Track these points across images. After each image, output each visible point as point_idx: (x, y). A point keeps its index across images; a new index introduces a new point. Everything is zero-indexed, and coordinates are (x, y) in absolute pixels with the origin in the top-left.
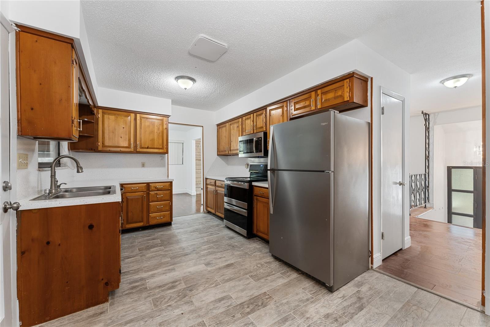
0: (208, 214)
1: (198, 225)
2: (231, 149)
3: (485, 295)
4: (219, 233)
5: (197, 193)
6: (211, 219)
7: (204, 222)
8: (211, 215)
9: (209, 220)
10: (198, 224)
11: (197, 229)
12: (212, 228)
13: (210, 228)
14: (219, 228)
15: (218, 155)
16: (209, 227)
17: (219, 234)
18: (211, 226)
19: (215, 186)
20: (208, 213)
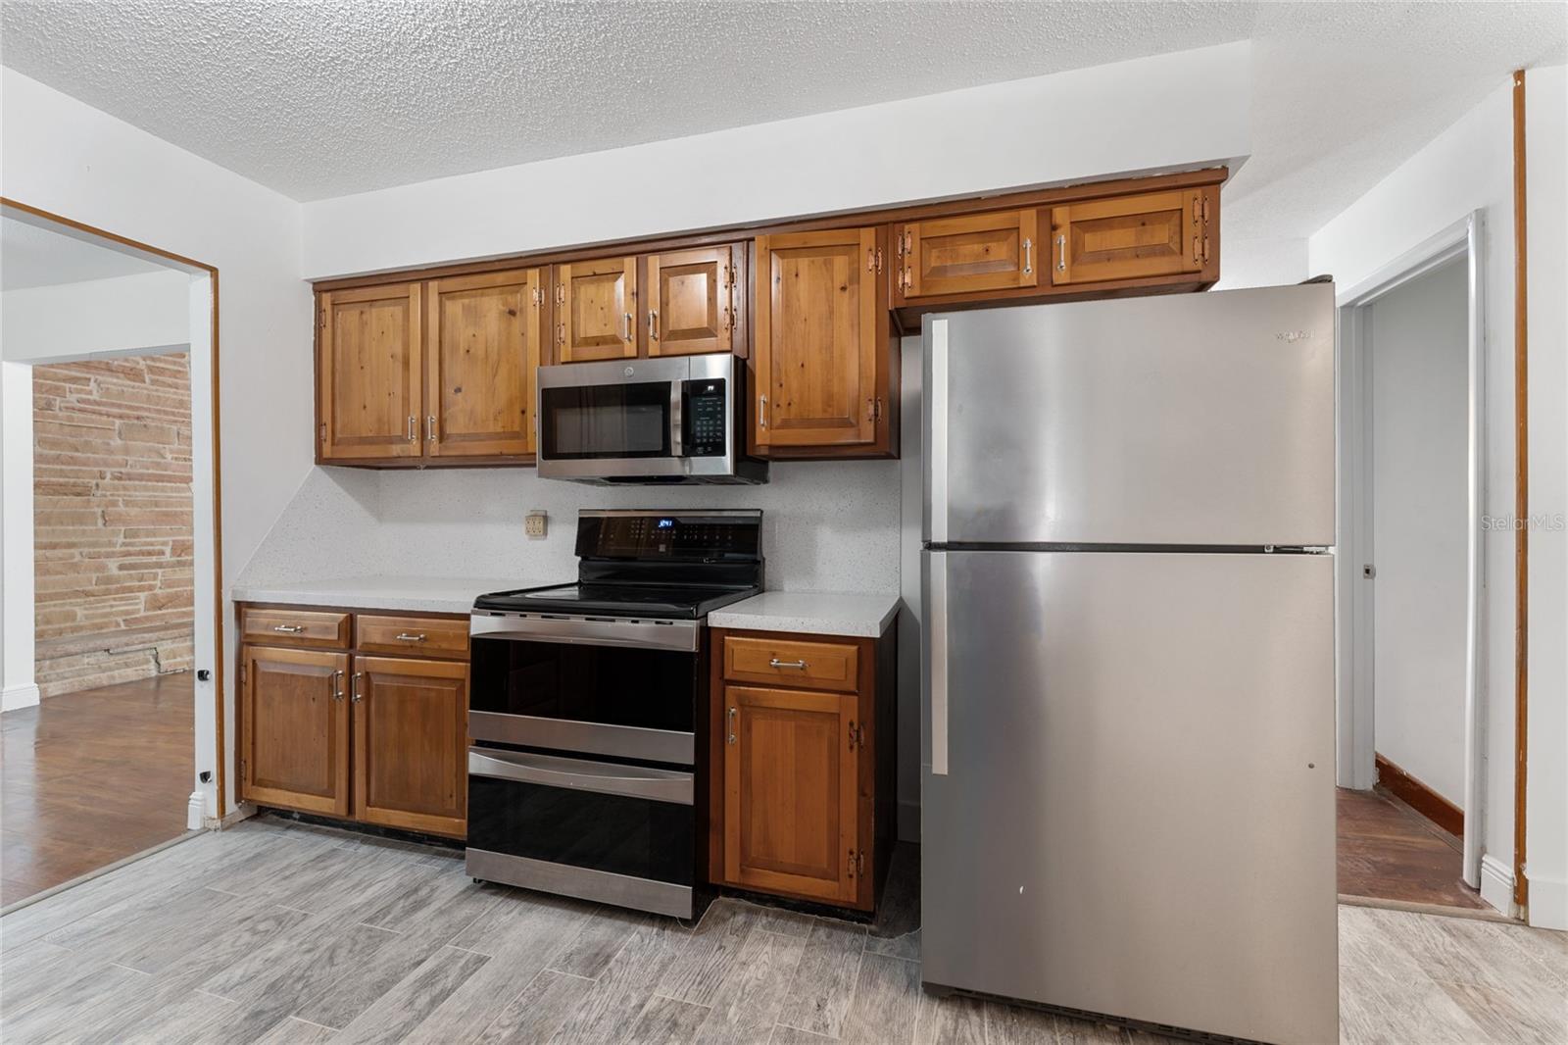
0: (257, 825)
1: (251, 948)
2: (450, 429)
3: (1528, 874)
4: (473, 951)
5: (42, 691)
6: (319, 859)
7: (288, 900)
8: (297, 828)
9: (309, 877)
10: (246, 937)
11: (273, 988)
12: (391, 937)
13: (377, 940)
14: (441, 912)
15: (321, 460)
16: (359, 930)
17: (481, 961)
18: (370, 920)
19: (351, 644)
20: (252, 818)
